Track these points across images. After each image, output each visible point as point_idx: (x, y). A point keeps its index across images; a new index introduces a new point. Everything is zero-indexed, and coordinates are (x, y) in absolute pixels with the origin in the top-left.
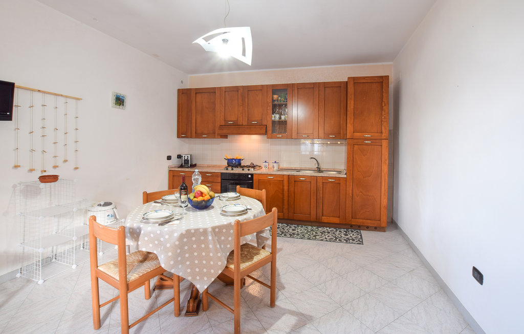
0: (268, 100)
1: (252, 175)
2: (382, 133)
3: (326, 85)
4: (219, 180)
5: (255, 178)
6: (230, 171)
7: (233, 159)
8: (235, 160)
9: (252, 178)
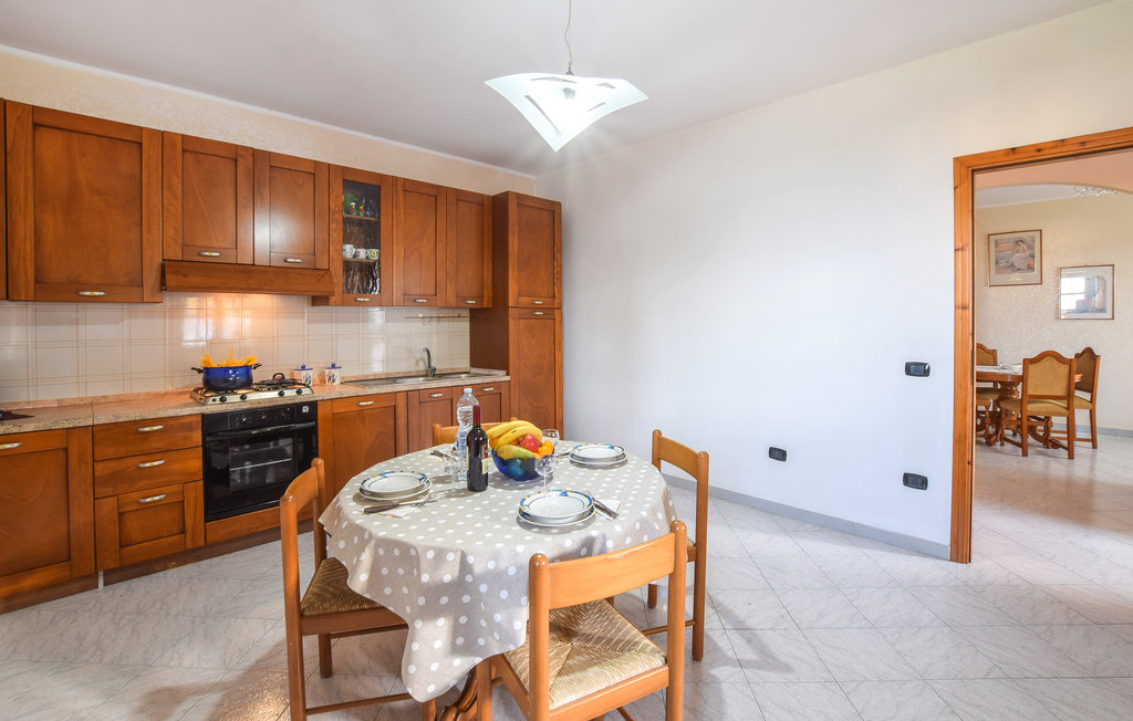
0: (332, 206)
1: (313, 405)
2: (554, 297)
3: (460, 196)
4: (197, 436)
5: (320, 412)
6: (213, 405)
7: (227, 369)
8: (235, 369)
9: (313, 415)
